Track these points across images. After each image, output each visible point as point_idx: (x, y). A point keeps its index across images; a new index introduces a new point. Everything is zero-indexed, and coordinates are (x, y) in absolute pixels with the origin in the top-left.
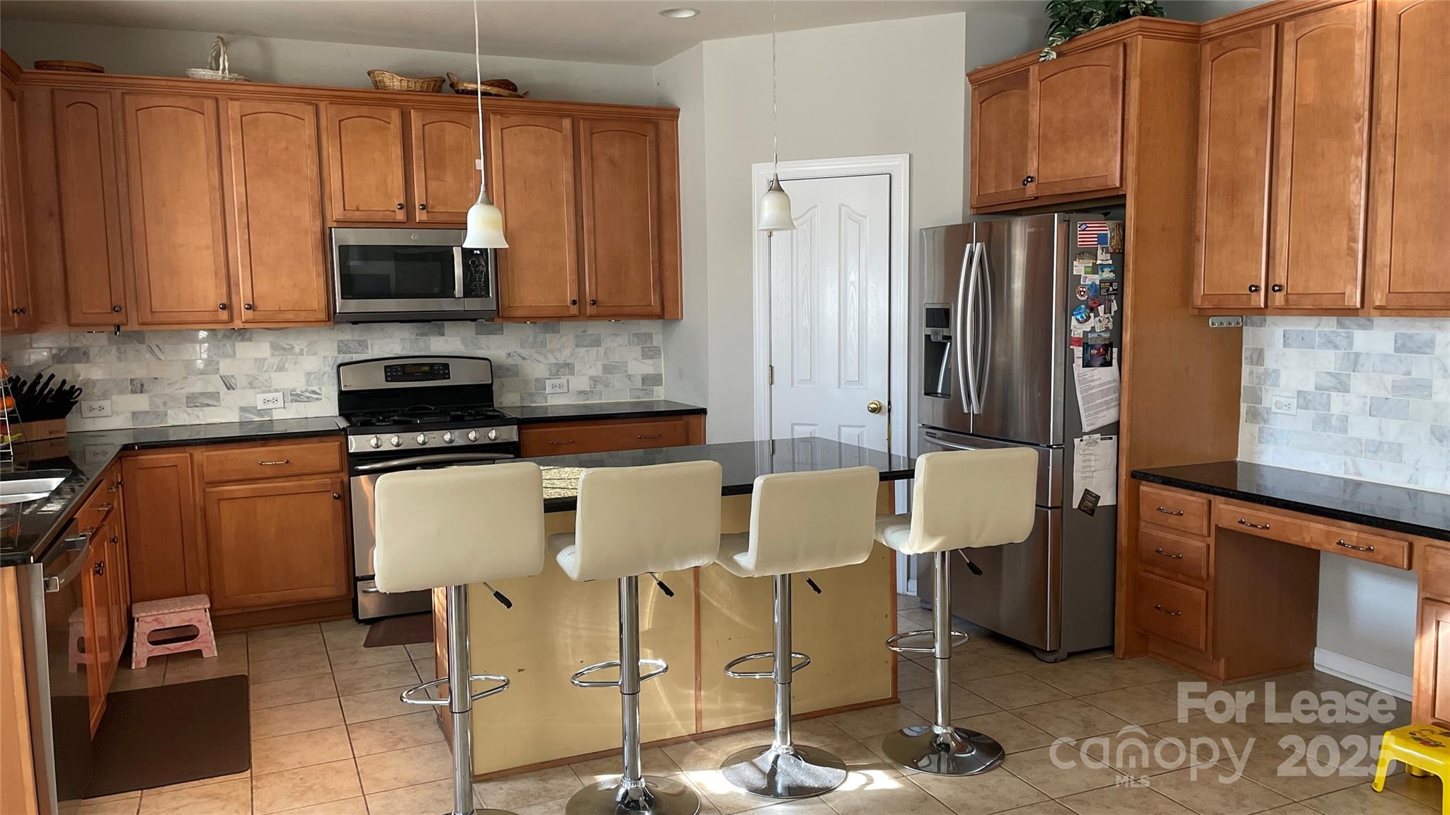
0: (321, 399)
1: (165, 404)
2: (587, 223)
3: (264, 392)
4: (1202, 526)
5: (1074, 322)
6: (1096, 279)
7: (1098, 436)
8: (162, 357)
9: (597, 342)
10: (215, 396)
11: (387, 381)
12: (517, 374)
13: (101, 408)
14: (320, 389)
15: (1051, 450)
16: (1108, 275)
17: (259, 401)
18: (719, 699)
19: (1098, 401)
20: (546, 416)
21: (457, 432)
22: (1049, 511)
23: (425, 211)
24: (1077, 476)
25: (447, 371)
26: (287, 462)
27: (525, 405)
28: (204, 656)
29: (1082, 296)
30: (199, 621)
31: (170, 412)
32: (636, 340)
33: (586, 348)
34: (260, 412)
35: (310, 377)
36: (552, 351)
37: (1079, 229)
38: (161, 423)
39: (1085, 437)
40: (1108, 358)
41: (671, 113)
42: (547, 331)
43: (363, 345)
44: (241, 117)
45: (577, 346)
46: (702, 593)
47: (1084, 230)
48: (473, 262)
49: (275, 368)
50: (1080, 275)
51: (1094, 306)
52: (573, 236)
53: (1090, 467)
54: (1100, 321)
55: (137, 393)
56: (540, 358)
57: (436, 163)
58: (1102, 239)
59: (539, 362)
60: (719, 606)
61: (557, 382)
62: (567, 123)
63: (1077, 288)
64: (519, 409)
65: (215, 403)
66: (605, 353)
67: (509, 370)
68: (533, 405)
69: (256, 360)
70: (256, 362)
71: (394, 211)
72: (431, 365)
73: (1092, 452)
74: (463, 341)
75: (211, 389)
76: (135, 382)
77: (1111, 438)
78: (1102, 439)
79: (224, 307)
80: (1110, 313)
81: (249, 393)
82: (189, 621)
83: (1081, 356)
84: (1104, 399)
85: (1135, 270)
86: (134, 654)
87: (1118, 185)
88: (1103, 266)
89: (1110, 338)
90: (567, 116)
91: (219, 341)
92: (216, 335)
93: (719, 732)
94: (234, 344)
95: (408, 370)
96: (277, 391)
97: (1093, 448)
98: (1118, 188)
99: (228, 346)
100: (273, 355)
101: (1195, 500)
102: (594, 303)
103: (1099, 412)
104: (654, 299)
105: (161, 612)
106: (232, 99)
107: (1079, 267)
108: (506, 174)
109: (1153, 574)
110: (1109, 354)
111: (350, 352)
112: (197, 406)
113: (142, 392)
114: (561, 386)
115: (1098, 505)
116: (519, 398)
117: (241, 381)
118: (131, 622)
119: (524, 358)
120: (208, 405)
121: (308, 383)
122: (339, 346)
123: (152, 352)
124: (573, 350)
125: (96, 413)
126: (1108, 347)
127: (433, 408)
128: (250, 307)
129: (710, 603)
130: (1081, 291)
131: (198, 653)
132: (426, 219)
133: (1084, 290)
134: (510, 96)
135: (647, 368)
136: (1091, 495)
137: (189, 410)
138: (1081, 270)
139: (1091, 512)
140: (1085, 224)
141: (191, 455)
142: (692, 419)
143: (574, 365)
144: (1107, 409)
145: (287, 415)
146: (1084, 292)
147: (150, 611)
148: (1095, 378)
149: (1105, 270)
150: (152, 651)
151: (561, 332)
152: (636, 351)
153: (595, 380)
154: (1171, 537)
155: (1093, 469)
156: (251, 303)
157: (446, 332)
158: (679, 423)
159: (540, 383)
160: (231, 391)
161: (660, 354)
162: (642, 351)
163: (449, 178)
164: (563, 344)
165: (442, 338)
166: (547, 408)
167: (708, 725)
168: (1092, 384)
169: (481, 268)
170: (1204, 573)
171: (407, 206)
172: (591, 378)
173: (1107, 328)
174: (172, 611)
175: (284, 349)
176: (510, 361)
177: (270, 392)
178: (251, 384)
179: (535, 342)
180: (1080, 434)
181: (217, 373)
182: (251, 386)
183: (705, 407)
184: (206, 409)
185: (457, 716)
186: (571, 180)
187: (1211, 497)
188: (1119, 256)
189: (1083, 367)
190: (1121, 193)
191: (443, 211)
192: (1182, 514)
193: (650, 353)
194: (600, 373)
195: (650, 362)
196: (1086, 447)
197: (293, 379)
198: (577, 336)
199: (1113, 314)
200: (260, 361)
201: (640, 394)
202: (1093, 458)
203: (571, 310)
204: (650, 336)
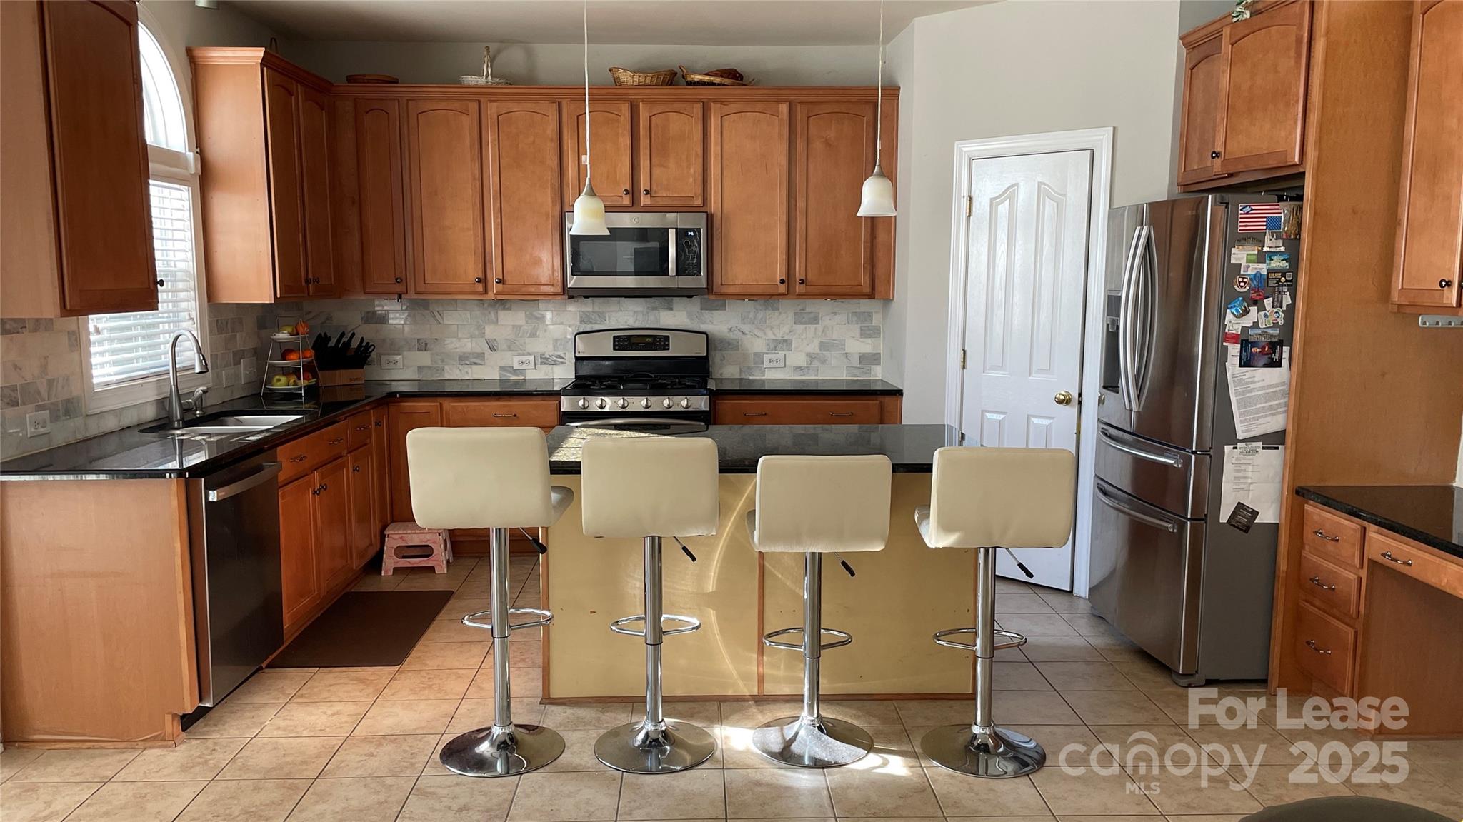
0: (565, 363)
1: (443, 361)
2: (800, 204)
3: (519, 355)
4: (1354, 556)
5: (1229, 316)
6: (1263, 268)
7: (1260, 444)
8: (441, 320)
9: (815, 320)
10: (481, 355)
11: (614, 349)
12: (737, 348)
13: (396, 362)
14: (565, 354)
15: (1193, 456)
16: (1278, 264)
17: (515, 362)
18: (782, 667)
19: (1258, 406)
20: (763, 389)
21: (652, 399)
22: (1189, 523)
23: (649, 195)
24: (1226, 487)
25: (667, 343)
26: (515, 416)
27: (744, 376)
28: (437, 572)
29: (1242, 287)
30: (434, 543)
31: (446, 367)
32: (854, 319)
33: (804, 326)
34: (516, 372)
35: (557, 343)
36: (771, 328)
37: (1240, 212)
38: (439, 376)
39: (1239, 445)
40: (1276, 358)
41: (892, 92)
42: (767, 308)
43: (601, 316)
44: (498, 116)
45: (795, 323)
46: (767, 564)
47: (1247, 213)
48: (687, 243)
49: (528, 334)
50: (1241, 264)
51: (1258, 298)
52: (784, 218)
53: (1245, 478)
54: (1266, 316)
55: (422, 350)
56: (758, 334)
57: (661, 150)
58: (1273, 223)
59: (758, 337)
60: (783, 579)
61: (773, 356)
62: (783, 108)
63: (1235, 278)
64: (737, 381)
65: (480, 362)
66: (823, 331)
67: (729, 344)
68: (751, 378)
69: (514, 326)
70: (513, 328)
71: (621, 196)
72: (654, 337)
73: (1248, 462)
74: (690, 315)
75: (478, 350)
76: (421, 342)
77: (1277, 448)
78: (1263, 448)
79: (480, 281)
80: (1281, 307)
81: (509, 354)
82: (427, 541)
83: (1239, 354)
84: (1267, 404)
85: (1311, 260)
86: (384, 564)
87: (1297, 160)
88: (1271, 255)
89: (1279, 335)
90: (785, 101)
91: (486, 309)
92: (484, 304)
93: (781, 697)
94: (497, 312)
95: (633, 340)
96: (530, 354)
97: (1251, 457)
98: (1296, 165)
99: (492, 313)
100: (527, 323)
101: (1347, 525)
102: (803, 282)
103: (1260, 417)
104: (864, 279)
105: (405, 532)
106: (491, 101)
107: (1239, 255)
108: (724, 159)
109: (1312, 605)
110: (1277, 354)
111: (591, 323)
112: (467, 364)
113: (425, 350)
114: (778, 361)
115: (1256, 521)
116: (738, 370)
117: (502, 345)
118: (383, 537)
119: (743, 333)
120: (476, 364)
121: (555, 348)
122: (581, 317)
123: (435, 317)
124: (792, 326)
125: (392, 366)
126: (1275, 345)
127: (653, 376)
128: (500, 281)
129: (775, 575)
130: (1240, 282)
131: (432, 569)
132: (649, 203)
133: (1245, 280)
134: (733, 85)
135: (866, 346)
136: (1246, 510)
137: (461, 367)
138: (1242, 258)
139: (1246, 529)
140: (1250, 206)
141: (441, 404)
142: (887, 399)
143: (791, 340)
144: (1272, 415)
145: (536, 375)
146: (1245, 283)
147: (399, 529)
148: (1256, 379)
149: (1275, 258)
150: (397, 563)
151: (780, 309)
152: (856, 330)
153: (811, 357)
154: (1330, 566)
155: (1249, 481)
156: (501, 278)
157: (674, 306)
158: (873, 403)
159: (758, 356)
160: (494, 353)
161: (880, 333)
162: (861, 330)
163: (672, 164)
164: (781, 321)
165: (669, 313)
166: (764, 381)
167: (770, 689)
168: (1252, 386)
169: (694, 248)
170: (1353, 609)
171: (633, 192)
172: (808, 355)
173: (1275, 325)
174: (414, 532)
175: (537, 318)
176: (731, 336)
177: (524, 355)
178: (509, 347)
179: (755, 318)
180: (1234, 441)
181: (483, 337)
182: (510, 349)
183: (901, 388)
184: (475, 367)
185: (496, 640)
186: (785, 162)
187: (1366, 524)
188: (1293, 244)
189: (1240, 366)
190: (1301, 170)
191: (665, 195)
192: (1337, 540)
193: (869, 332)
194: (817, 350)
195: (869, 340)
196: (1241, 456)
197: (542, 345)
198: (795, 314)
199: (1284, 308)
200: (517, 328)
201: (856, 371)
202: (1250, 468)
203: (779, 289)
204: (870, 315)
